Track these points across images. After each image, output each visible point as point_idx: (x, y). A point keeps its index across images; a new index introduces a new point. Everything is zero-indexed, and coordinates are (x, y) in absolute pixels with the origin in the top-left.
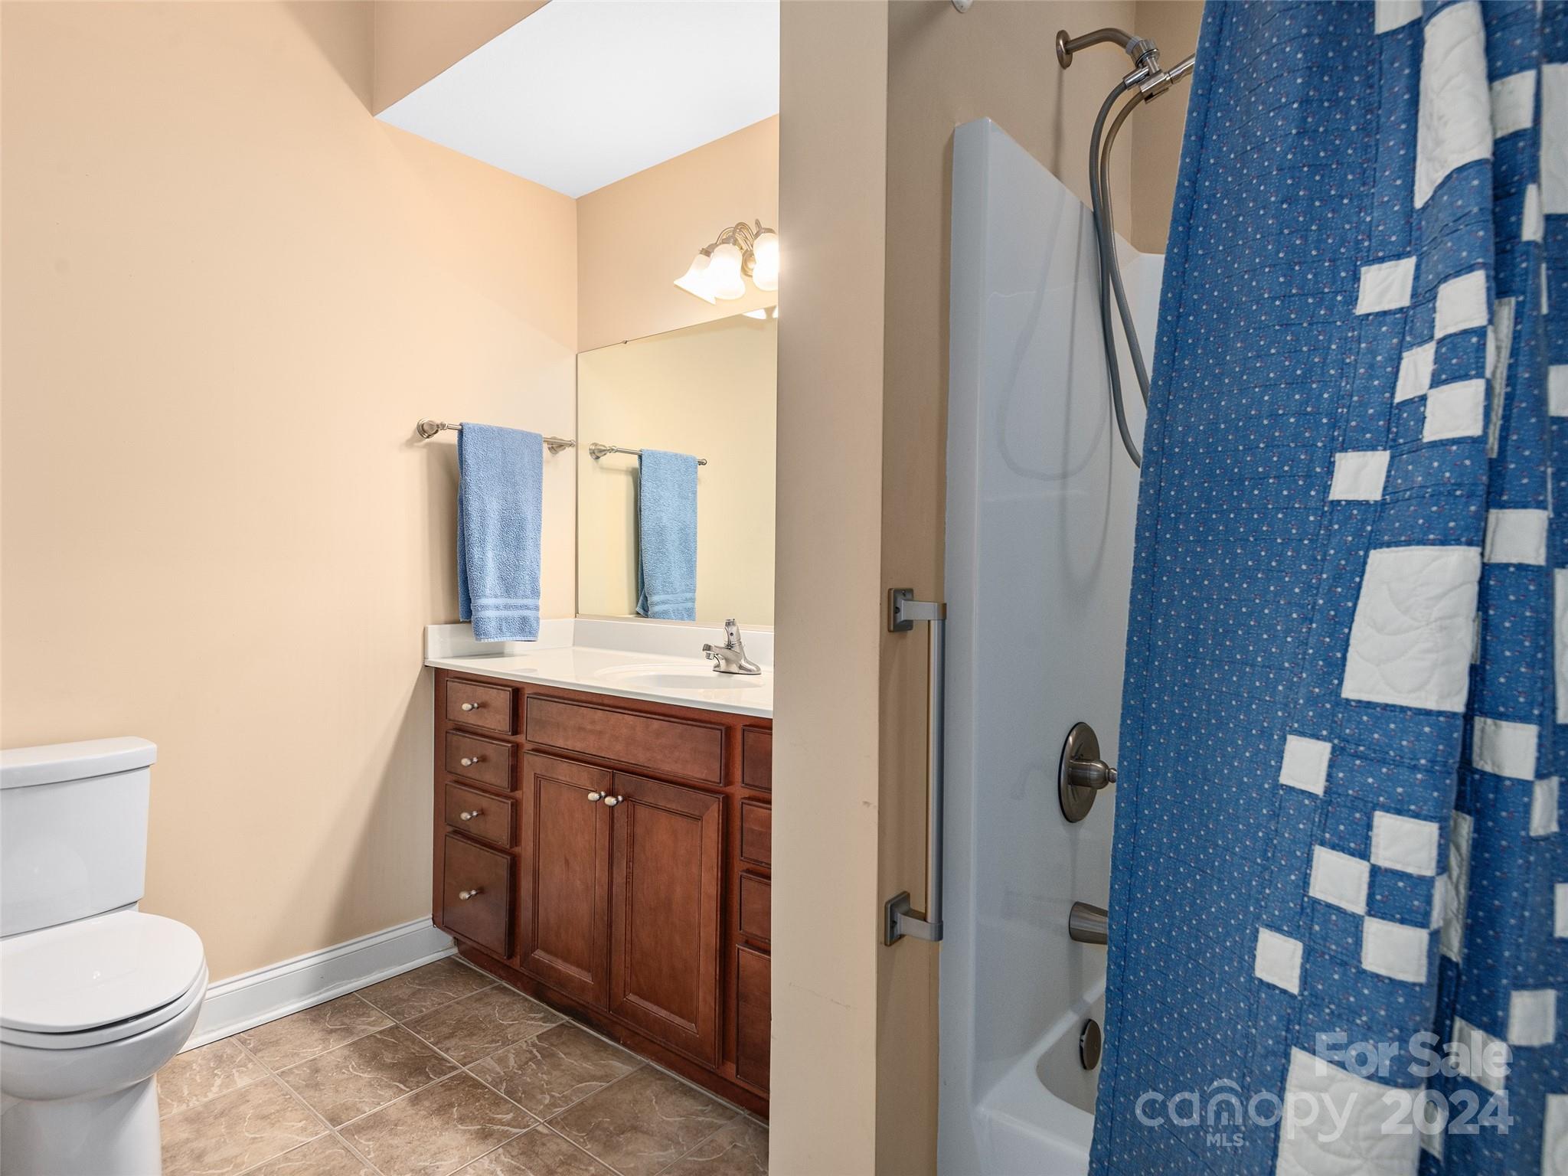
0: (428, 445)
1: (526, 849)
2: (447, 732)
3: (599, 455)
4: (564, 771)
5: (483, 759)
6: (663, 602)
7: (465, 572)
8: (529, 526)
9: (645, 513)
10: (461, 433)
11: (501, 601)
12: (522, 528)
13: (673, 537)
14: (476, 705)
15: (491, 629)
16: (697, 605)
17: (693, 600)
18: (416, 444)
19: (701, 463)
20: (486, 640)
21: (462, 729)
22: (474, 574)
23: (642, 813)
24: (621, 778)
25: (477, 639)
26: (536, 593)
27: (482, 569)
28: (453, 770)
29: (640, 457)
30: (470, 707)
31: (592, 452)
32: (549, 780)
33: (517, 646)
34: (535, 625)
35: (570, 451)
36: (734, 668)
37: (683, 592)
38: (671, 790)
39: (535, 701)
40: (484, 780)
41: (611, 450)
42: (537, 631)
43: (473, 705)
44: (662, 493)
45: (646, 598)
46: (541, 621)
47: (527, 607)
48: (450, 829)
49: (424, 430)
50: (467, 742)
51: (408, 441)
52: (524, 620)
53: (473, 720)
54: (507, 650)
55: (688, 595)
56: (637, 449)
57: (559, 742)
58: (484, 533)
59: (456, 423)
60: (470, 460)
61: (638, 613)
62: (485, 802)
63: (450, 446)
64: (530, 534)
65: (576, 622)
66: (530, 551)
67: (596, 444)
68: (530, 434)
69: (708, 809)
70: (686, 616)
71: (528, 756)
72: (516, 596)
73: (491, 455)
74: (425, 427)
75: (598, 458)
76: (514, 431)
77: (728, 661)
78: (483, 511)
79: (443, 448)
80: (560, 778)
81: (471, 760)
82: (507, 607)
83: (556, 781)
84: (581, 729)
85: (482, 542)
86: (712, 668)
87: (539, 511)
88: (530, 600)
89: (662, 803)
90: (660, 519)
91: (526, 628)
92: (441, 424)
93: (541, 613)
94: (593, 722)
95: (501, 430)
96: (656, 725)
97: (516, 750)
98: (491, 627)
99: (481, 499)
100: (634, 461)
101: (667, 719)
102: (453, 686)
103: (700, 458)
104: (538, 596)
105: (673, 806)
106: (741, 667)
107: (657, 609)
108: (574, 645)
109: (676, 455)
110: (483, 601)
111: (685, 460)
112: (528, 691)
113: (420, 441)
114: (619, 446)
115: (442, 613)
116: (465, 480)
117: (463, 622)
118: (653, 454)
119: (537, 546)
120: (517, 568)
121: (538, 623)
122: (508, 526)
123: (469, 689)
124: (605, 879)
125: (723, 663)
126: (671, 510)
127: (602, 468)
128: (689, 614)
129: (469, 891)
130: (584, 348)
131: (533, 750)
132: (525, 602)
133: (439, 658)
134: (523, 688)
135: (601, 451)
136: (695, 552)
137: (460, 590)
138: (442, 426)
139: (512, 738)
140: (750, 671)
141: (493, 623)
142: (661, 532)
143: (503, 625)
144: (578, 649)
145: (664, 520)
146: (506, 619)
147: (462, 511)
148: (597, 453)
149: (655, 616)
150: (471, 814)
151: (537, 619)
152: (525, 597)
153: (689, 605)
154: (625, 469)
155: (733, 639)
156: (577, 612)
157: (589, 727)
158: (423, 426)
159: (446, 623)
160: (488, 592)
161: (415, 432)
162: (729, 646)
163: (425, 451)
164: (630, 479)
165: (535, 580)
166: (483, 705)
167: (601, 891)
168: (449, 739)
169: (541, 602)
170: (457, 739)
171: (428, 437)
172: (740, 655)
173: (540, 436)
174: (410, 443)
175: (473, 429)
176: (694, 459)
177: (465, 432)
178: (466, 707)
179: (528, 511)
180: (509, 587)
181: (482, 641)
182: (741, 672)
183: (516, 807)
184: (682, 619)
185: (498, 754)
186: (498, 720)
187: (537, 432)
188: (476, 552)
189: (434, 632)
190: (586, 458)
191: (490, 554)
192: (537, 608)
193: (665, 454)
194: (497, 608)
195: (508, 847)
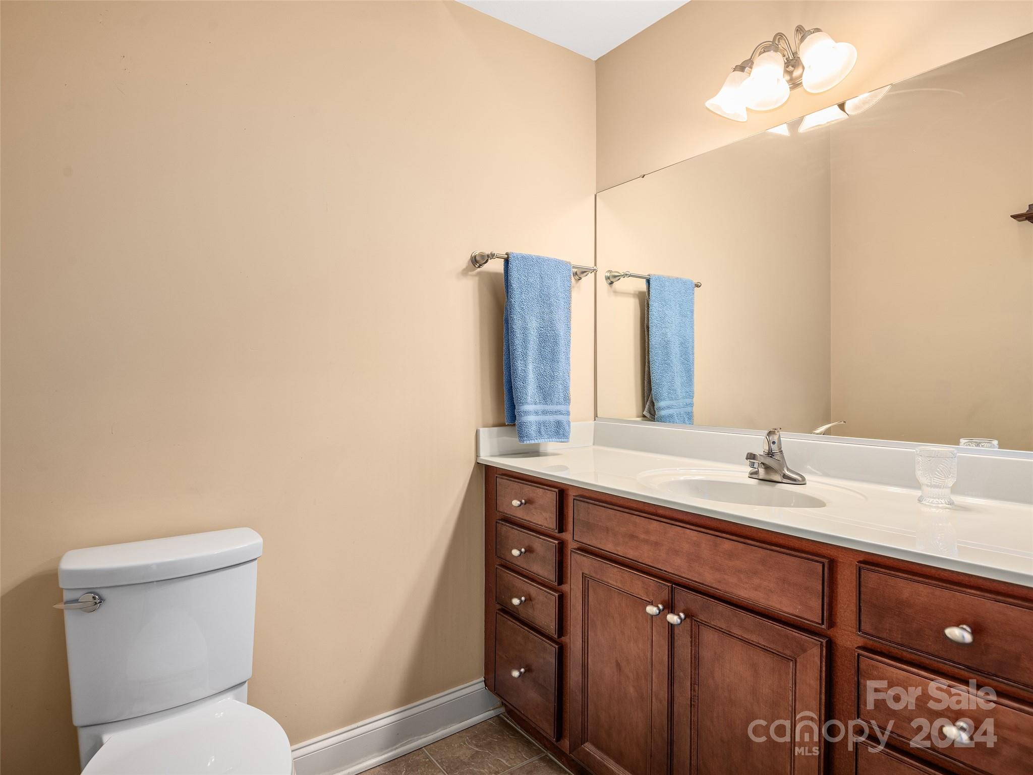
0: (479, 274)
1: (574, 640)
2: (496, 522)
3: (612, 280)
4: (614, 576)
5: (529, 550)
6: (669, 407)
7: (510, 382)
8: (562, 342)
9: (653, 330)
10: (507, 261)
11: (539, 407)
12: (556, 343)
13: (675, 350)
14: (523, 501)
15: (532, 432)
16: (696, 409)
17: (691, 405)
18: (470, 273)
19: (697, 286)
20: (528, 442)
21: (509, 520)
22: (518, 384)
23: (708, 637)
24: (681, 594)
25: (520, 441)
26: (567, 400)
27: (524, 380)
28: (502, 556)
29: (648, 281)
30: (519, 503)
31: (608, 278)
32: (598, 581)
33: (551, 445)
34: (567, 428)
35: (591, 276)
36: (777, 478)
37: (684, 398)
38: (749, 618)
39: (583, 503)
40: (532, 570)
41: (625, 275)
42: (569, 432)
43: (521, 501)
44: (667, 312)
45: (653, 404)
46: (572, 424)
47: (559, 413)
48: (498, 607)
49: (477, 261)
50: (514, 533)
51: (464, 270)
52: (559, 424)
53: (521, 515)
54: (542, 449)
55: (688, 401)
56: (645, 274)
57: (609, 547)
58: (526, 348)
59: (503, 252)
60: (515, 284)
61: (644, 416)
62: (533, 590)
63: (496, 275)
64: (562, 348)
65: (595, 424)
66: (562, 364)
67: (610, 271)
68: (562, 261)
69: (804, 650)
70: (686, 419)
71: (576, 555)
72: (552, 404)
73: (531, 280)
74: (478, 258)
75: (612, 283)
76: (549, 260)
77: (767, 468)
78: (525, 329)
79: (493, 276)
80: (610, 582)
81: (520, 550)
82: (545, 413)
83: (608, 585)
84: (632, 537)
85: (525, 355)
86: (747, 475)
87: (569, 328)
88: (563, 406)
89: (737, 631)
90: (665, 334)
91: (559, 431)
92: (491, 254)
93: (571, 417)
94: (647, 532)
95: (539, 258)
96: (727, 545)
97: (561, 548)
98: (532, 430)
99: (523, 317)
100: (642, 286)
101: (742, 540)
102: (502, 482)
103: (695, 281)
104: (569, 403)
105: (754, 638)
106: (785, 476)
107: (663, 413)
108: (594, 444)
109: (677, 279)
110: (526, 408)
111: (684, 283)
112: (572, 494)
113: (474, 270)
114: (632, 272)
115: (491, 418)
116: (511, 302)
117: (508, 425)
118: (659, 278)
119: (568, 359)
120: (553, 378)
121: (569, 426)
122: (545, 341)
123: (516, 486)
124: (664, 694)
125: (762, 471)
126: (674, 327)
127: (615, 292)
128: (688, 418)
129: (519, 669)
130: (602, 188)
131: (579, 549)
132: (559, 408)
133: (488, 456)
134: (568, 489)
135: (615, 277)
136: (693, 363)
137: (506, 398)
138: (492, 256)
139: (558, 535)
140: (794, 480)
141: (534, 427)
142: (666, 345)
143: (542, 428)
144: (597, 447)
145: (669, 335)
146: (544, 423)
147: (507, 329)
148: (611, 280)
149: (661, 420)
150: (520, 599)
151: (569, 423)
152: (558, 403)
153: (688, 409)
154: (632, 292)
155: (775, 448)
156: (596, 416)
157: (642, 536)
158: (475, 257)
159: (494, 426)
160: (529, 399)
161: (469, 262)
162: (770, 454)
163: (477, 278)
164: (637, 301)
165: (566, 389)
166: (529, 502)
167: (659, 706)
168: (498, 529)
169: (572, 408)
170: (505, 529)
171: (479, 267)
172: (782, 463)
173: (570, 263)
174: (465, 272)
175: (517, 257)
176: (692, 282)
177: (511, 259)
178: (516, 503)
179: (561, 329)
180: (546, 395)
181: (525, 442)
182: (785, 481)
183: (562, 600)
184: (684, 422)
185: (545, 548)
186: (545, 518)
187: (568, 260)
188: (519, 364)
189: (484, 433)
190: (602, 284)
191: (530, 367)
192: (568, 413)
193: (669, 278)
194: (537, 413)
195: (556, 636)
